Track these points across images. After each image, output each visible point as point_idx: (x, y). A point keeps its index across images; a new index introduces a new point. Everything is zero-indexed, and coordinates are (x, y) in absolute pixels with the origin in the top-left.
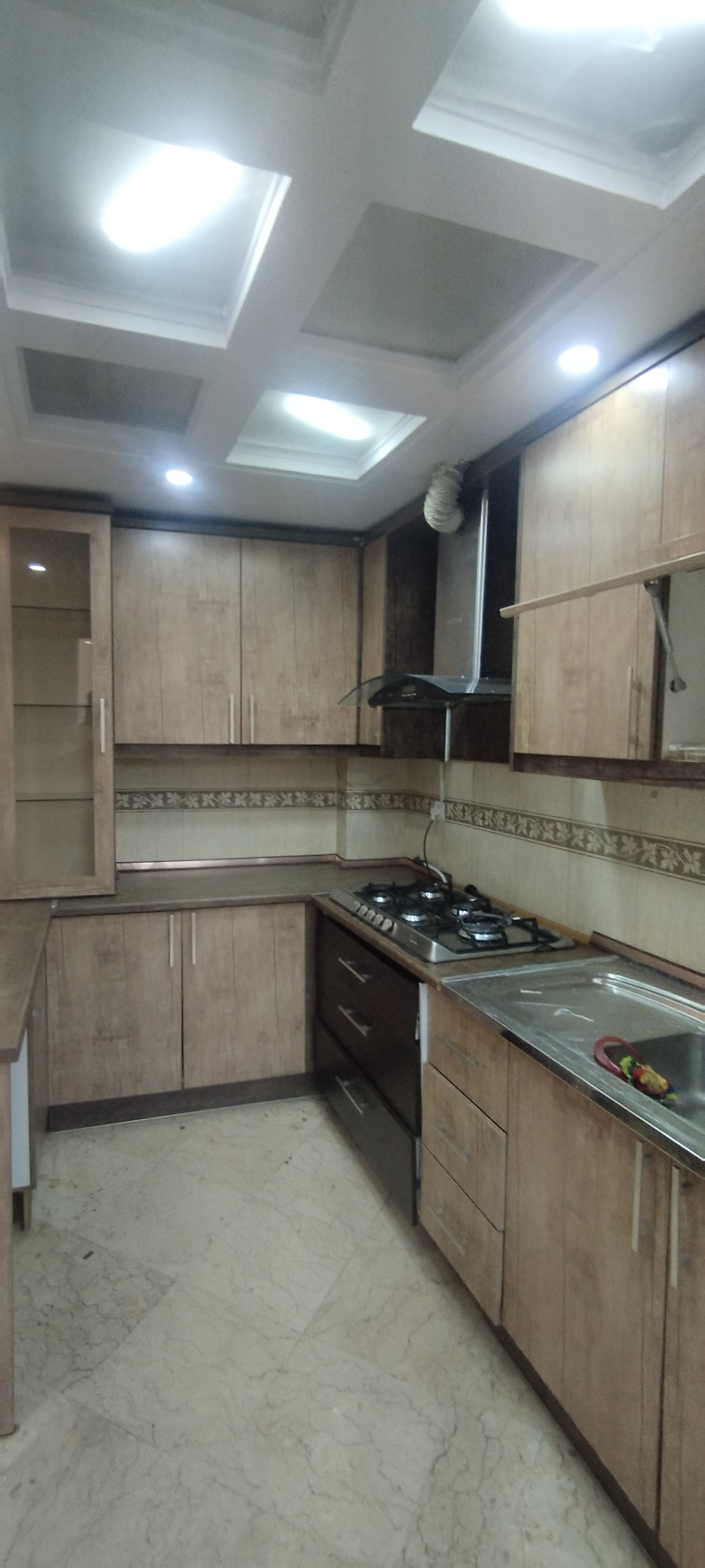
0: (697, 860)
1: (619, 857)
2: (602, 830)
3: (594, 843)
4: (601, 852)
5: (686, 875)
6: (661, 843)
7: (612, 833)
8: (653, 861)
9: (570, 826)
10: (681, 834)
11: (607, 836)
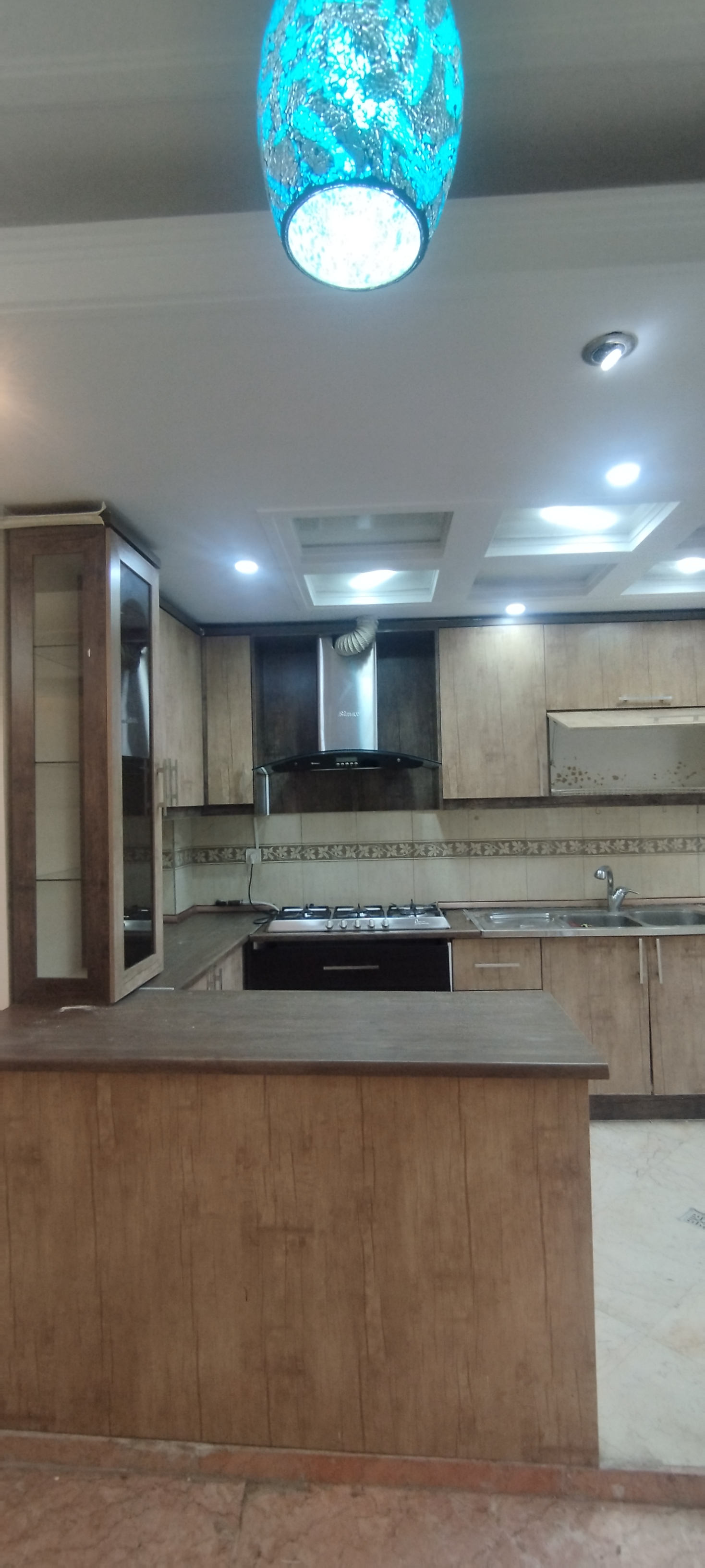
0: (508, 847)
1: (455, 854)
2: (441, 843)
3: (433, 851)
4: (440, 855)
5: (501, 855)
6: (483, 843)
7: (447, 843)
8: (479, 852)
9: (412, 845)
10: (497, 835)
11: (444, 845)
